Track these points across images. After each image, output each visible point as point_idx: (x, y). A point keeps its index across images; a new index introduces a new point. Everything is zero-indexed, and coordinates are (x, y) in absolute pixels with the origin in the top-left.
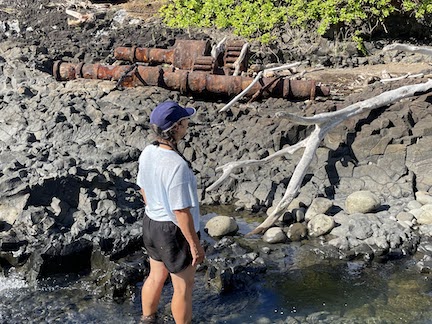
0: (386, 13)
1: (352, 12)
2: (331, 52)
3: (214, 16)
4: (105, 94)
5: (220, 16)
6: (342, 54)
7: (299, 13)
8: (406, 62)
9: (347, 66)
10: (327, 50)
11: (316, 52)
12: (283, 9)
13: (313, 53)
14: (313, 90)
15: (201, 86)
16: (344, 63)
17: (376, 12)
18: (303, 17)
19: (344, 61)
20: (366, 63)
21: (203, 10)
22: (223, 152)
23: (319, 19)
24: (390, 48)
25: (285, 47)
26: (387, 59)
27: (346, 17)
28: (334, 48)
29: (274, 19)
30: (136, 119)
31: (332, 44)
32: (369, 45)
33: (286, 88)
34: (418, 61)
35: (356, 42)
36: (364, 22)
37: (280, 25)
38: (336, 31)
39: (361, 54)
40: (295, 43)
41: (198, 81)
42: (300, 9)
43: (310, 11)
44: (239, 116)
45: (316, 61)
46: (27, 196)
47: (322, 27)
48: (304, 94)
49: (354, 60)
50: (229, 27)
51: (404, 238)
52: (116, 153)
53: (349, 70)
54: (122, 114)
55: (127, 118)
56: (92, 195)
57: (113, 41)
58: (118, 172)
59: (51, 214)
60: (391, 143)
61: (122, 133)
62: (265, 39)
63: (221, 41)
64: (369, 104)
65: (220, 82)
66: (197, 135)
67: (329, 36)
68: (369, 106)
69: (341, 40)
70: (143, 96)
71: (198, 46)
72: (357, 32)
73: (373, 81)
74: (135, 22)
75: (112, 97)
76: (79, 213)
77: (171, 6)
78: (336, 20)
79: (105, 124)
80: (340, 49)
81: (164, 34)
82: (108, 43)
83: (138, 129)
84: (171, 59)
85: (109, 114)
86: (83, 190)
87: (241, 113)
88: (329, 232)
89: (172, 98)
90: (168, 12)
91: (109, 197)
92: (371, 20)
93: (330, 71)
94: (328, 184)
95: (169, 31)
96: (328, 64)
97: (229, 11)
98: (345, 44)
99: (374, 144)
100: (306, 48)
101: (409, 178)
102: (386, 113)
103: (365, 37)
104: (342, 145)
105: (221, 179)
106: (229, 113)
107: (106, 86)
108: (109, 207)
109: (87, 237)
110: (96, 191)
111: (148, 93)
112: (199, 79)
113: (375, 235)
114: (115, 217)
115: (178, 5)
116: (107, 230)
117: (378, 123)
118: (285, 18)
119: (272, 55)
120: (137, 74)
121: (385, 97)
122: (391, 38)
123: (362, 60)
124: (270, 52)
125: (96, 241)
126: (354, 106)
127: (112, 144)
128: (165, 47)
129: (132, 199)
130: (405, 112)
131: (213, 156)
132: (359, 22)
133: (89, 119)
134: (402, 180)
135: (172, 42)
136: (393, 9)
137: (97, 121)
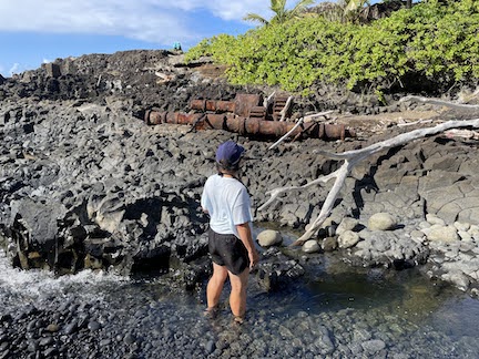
0: (402, 72)
1: (374, 71)
2: (357, 103)
3: (266, 76)
4: (183, 135)
5: (271, 75)
6: (366, 104)
7: (333, 73)
8: (419, 110)
9: (371, 113)
10: (354, 101)
11: (346, 102)
12: (320, 70)
13: (343, 103)
14: (343, 132)
15: (255, 129)
16: (368, 112)
17: (394, 71)
18: (335, 75)
19: (368, 110)
20: (386, 111)
21: (258, 71)
22: (272, 180)
23: (348, 77)
24: (405, 100)
25: (321, 99)
26: (403, 108)
27: (369, 75)
29: (312, 78)
30: (206, 154)
31: (359, 97)
32: (388, 97)
33: (321, 130)
34: (428, 110)
35: (378, 95)
36: (384, 79)
37: (317, 82)
38: (362, 87)
39: (381, 104)
40: (329, 95)
41: (253, 126)
42: (333, 69)
43: (341, 71)
44: (284, 152)
45: (345, 110)
46: (123, 212)
47: (351, 83)
48: (336, 135)
49: (376, 109)
50: (277, 83)
51: (416, 251)
52: (189, 180)
53: (372, 117)
54: (195, 150)
55: (198, 154)
57: (189, 95)
58: (191, 194)
59: (140, 226)
60: (406, 174)
61: (195, 165)
62: (305, 93)
63: (271, 94)
64: (387, 143)
65: (270, 126)
66: (251, 167)
67: (356, 90)
68: (388, 145)
69: (366, 93)
70: (211, 137)
71: (253, 98)
72: (379, 87)
73: (391, 125)
74: (206, 81)
75: (188, 138)
76: (161, 226)
77: (233, 68)
78: (362, 78)
79: (182, 158)
80: (365, 101)
81: (228, 90)
82: (185, 97)
83: (207, 162)
84: (232, 109)
85: (185, 151)
86: (164, 208)
87: (286, 150)
88: (355, 245)
89: (233, 138)
90: (231, 73)
91: (184, 214)
92: (390, 77)
93: (356, 117)
94: (355, 207)
95: (232, 88)
96: (355, 112)
97: (277, 72)
98: (368, 97)
99: (392, 175)
100: (337, 100)
101: (421, 203)
102: (402, 151)
103: (385, 91)
105: (269, 201)
106: (277, 150)
107: (183, 129)
108: (184, 221)
109: (167, 244)
110: (174, 209)
111: (215, 135)
112: (253, 124)
113: (393, 248)
114: (188, 229)
116: (182, 239)
117: (396, 159)
119: (310, 105)
120: (207, 120)
121: (401, 138)
122: (406, 91)
123: (382, 109)
124: (309, 103)
125: (174, 247)
126: (376, 145)
127: (187, 173)
128: (228, 100)
129: (201, 216)
130: (417, 151)
131: (263, 183)
132: (380, 79)
133: (170, 154)
134: (415, 205)
135: (234, 96)
136: (408, 69)
137: (176, 156)
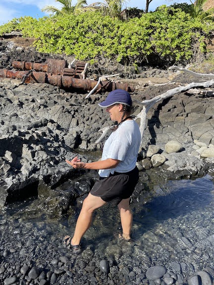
0: (148, 53)
1: (133, 51)
2: (123, 71)
4: (16, 87)
5: (67, 48)
6: (129, 72)
7: (108, 50)
8: (157, 77)
9: (131, 78)
10: (121, 70)
11: (116, 70)
12: (100, 48)
13: (115, 71)
14: (127, 89)
15: (69, 84)
16: (130, 77)
17: (144, 52)
18: (110, 52)
19: (129, 75)
20: (139, 77)
21: (58, 44)
23: (117, 54)
25: (102, 67)
26: (148, 76)
28: (125, 68)
29: (96, 52)
30: (39, 101)
31: (124, 67)
32: (140, 68)
33: (114, 87)
34: (162, 77)
35: (134, 66)
36: (137, 57)
37: (98, 55)
38: (125, 61)
39: (136, 72)
40: (106, 65)
41: (67, 81)
42: (108, 48)
43: (113, 49)
47: (119, 58)
49: (134, 75)
50: (72, 54)
52: (34, 121)
53: (132, 80)
54: (31, 98)
55: (33, 101)
56: (31, 148)
57: (9, 58)
58: (40, 132)
59: (7, 162)
60: (177, 116)
61: (33, 109)
62: (92, 61)
63: (72, 62)
65: (80, 82)
66: (77, 111)
67: (122, 62)
68: (164, 97)
69: (128, 65)
70: (40, 89)
72: (136, 62)
74: (20, 48)
75: (21, 88)
77: (40, 41)
78: (125, 55)
79: (21, 104)
80: (127, 70)
81: (39, 56)
82: (6, 59)
83: (42, 107)
84: (46, 69)
85: (22, 99)
86: (25, 146)
90: (38, 45)
91: (42, 150)
95: (42, 55)
96: (122, 76)
97: (72, 46)
98: (130, 67)
100: (111, 68)
101: (190, 133)
103: (139, 65)
104: (153, 117)
106: (90, 99)
107: (16, 82)
108: (43, 155)
109: (35, 176)
110: (32, 145)
111: (42, 87)
112: (68, 80)
114: (47, 161)
115: (44, 41)
118: (101, 52)
119: (96, 71)
123: (137, 75)
124: (95, 69)
125: (41, 178)
127: (29, 116)
132: (135, 57)
133: (10, 101)
134: (187, 135)
136: (152, 51)
137: (16, 102)
